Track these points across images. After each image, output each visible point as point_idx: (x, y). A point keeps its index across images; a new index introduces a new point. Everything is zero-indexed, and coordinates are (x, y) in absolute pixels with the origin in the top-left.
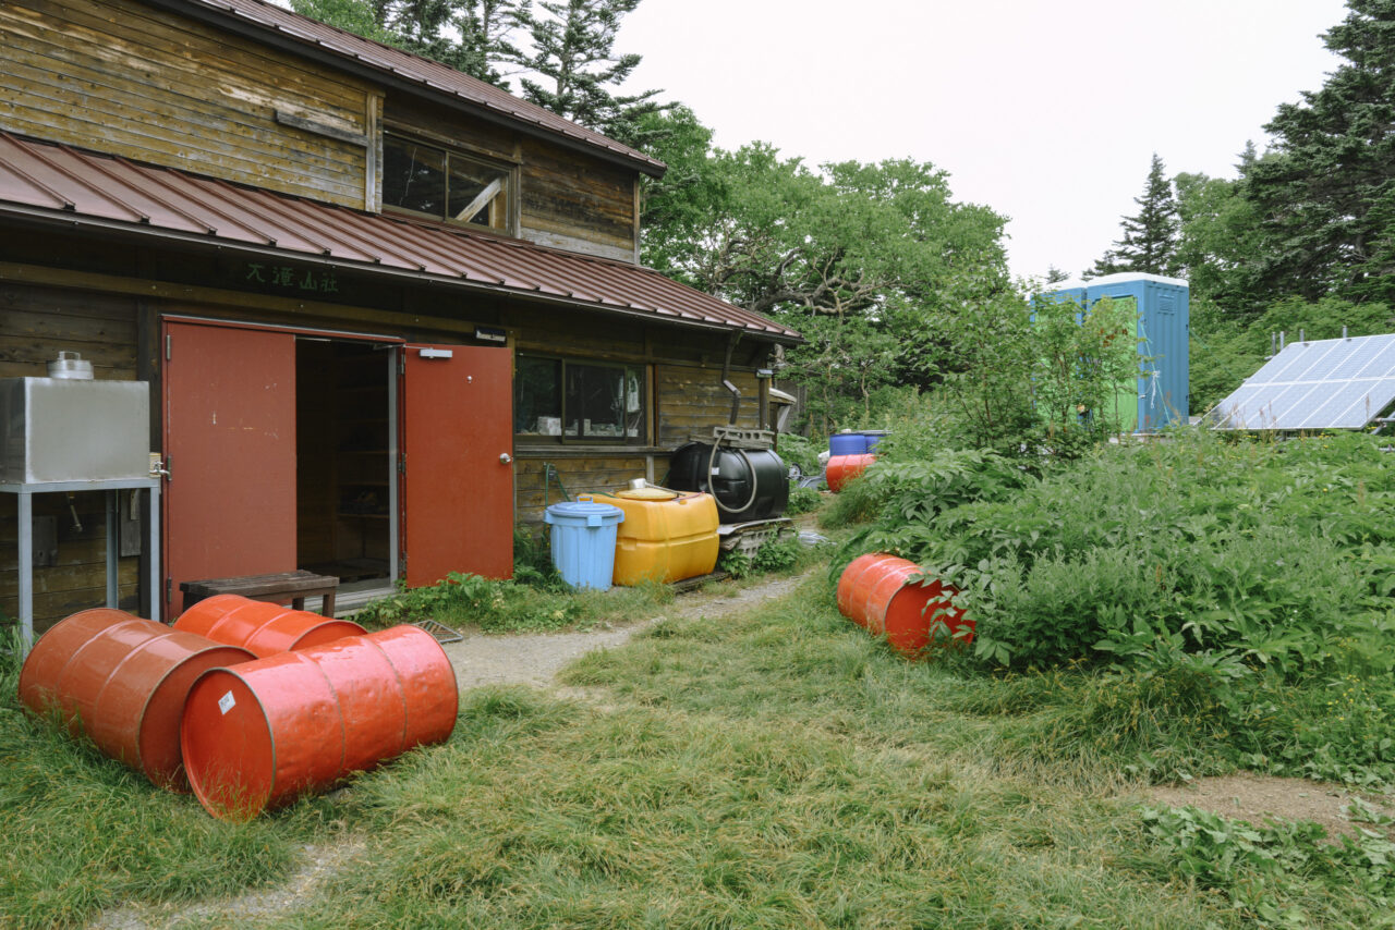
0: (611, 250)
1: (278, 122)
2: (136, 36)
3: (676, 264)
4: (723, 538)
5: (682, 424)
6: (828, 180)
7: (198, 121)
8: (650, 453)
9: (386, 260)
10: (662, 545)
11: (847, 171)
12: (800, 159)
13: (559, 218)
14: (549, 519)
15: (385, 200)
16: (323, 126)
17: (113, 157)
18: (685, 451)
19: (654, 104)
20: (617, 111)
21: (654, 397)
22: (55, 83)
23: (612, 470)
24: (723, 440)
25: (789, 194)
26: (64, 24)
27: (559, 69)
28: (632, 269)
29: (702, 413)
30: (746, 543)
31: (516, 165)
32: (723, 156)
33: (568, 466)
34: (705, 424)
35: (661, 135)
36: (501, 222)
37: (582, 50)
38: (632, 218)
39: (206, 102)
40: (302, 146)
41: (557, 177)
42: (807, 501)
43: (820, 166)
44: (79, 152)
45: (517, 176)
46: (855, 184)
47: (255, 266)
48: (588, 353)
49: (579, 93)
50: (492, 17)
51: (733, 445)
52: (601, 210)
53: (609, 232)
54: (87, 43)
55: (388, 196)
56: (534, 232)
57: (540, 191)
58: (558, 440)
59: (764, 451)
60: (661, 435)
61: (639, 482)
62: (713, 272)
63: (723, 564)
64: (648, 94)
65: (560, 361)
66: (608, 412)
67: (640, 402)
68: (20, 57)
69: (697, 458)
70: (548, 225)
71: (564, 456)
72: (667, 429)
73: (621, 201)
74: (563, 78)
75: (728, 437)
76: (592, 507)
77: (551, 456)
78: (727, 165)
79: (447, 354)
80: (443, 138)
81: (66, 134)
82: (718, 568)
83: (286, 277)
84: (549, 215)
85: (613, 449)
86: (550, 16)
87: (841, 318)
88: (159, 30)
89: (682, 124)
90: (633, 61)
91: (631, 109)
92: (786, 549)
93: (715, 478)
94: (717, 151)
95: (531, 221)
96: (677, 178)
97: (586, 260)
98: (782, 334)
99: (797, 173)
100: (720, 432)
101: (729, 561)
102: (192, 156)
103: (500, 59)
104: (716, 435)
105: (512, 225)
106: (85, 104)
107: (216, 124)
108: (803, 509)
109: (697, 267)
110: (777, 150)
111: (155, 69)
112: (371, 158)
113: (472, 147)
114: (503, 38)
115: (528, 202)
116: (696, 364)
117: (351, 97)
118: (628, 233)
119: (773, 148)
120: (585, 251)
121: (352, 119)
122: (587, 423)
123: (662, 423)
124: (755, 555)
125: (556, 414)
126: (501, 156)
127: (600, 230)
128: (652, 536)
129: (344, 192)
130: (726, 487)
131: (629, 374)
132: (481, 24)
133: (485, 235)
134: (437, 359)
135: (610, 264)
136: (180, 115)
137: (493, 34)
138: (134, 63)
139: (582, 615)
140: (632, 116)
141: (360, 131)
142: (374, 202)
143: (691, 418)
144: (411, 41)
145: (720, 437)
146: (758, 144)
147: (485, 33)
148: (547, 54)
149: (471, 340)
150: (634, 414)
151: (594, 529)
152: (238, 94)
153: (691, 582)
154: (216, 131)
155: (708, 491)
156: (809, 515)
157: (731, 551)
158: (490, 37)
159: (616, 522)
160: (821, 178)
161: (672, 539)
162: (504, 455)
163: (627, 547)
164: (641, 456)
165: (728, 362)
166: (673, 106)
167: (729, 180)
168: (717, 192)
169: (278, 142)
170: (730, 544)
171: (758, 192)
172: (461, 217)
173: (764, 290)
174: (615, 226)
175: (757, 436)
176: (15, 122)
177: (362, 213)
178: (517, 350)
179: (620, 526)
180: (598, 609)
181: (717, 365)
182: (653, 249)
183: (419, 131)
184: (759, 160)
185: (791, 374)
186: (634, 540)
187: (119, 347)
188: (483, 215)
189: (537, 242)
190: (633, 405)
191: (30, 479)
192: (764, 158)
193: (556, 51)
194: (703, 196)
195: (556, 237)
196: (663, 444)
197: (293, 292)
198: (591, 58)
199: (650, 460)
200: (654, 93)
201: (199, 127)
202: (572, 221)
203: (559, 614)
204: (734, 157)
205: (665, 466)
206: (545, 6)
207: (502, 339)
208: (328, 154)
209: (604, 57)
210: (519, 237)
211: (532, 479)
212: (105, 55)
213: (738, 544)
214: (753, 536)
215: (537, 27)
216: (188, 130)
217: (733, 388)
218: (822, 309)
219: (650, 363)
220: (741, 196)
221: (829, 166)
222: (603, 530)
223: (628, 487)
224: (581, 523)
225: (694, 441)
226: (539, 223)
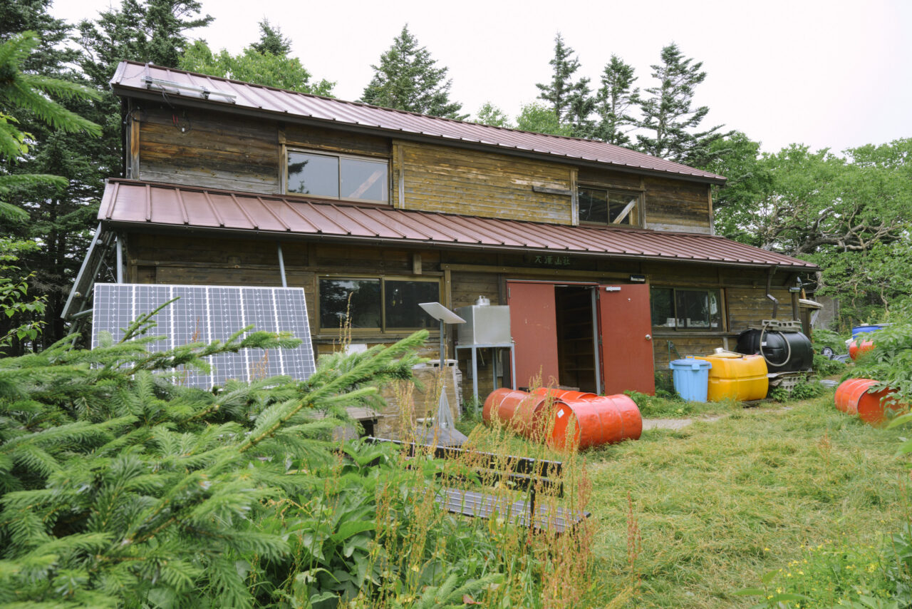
0: (697, 229)
1: (535, 191)
2: (480, 165)
3: (741, 227)
4: (771, 380)
5: (743, 319)
6: (850, 160)
7: (503, 196)
8: (725, 335)
9: (591, 249)
10: (734, 381)
11: (865, 153)
12: (827, 149)
13: (667, 215)
14: (672, 367)
15: (580, 219)
16: (552, 190)
17: (474, 217)
18: (746, 334)
19: (718, 135)
20: (695, 142)
21: (726, 305)
22: (454, 191)
23: (705, 345)
24: (768, 327)
25: (819, 174)
26: (456, 167)
27: (657, 124)
28: (709, 237)
29: (756, 313)
30: (785, 383)
31: (642, 192)
32: (769, 157)
33: (679, 342)
34: (758, 319)
35: (725, 153)
36: (635, 221)
37: (671, 112)
38: (708, 210)
39: (506, 188)
40: (544, 200)
41: (664, 194)
42: (835, 368)
43: (843, 152)
44: (464, 217)
45: (643, 197)
46: (873, 159)
47: (538, 257)
48: (686, 284)
49: (671, 137)
50: (617, 102)
51: (774, 329)
52: (689, 208)
53: (695, 219)
54: (464, 173)
55: (582, 217)
56: (653, 224)
57: (655, 203)
58: (674, 329)
59: (795, 333)
60: (731, 326)
61: (719, 350)
62: (766, 230)
63: (772, 394)
64: (715, 129)
65: (672, 290)
66: (699, 315)
67: (718, 308)
68: (443, 184)
69: (753, 337)
70: (660, 220)
71: (678, 338)
72: (734, 322)
73: (700, 201)
74: (661, 129)
75: (771, 325)
76: (694, 361)
77: (671, 338)
78: (771, 162)
79: (618, 288)
80: (606, 185)
81: (458, 211)
82: (769, 396)
83: (549, 260)
84: (661, 215)
85: (704, 333)
86: (651, 96)
87: (865, 252)
88: (488, 161)
89: (739, 143)
90: (703, 112)
91: (704, 140)
92: (812, 387)
93: (764, 348)
94: (765, 154)
95: (652, 219)
96: (737, 177)
97: (683, 236)
98: (805, 266)
99: (825, 159)
100: (766, 323)
101: (775, 393)
102: (502, 212)
103: (623, 124)
104: (763, 324)
105: (641, 222)
106: (464, 197)
107: (511, 197)
108: (832, 373)
109: (757, 228)
110: (808, 147)
111: (488, 178)
112: (573, 200)
113: (620, 187)
114: (624, 113)
115: (649, 210)
116: (751, 286)
117: (563, 174)
118: (706, 218)
119: (805, 146)
120: (681, 231)
121: (564, 184)
122: (689, 321)
123: (731, 319)
124: (792, 390)
125: (673, 316)
126: (635, 188)
127: (690, 219)
128: (728, 375)
129: (563, 218)
130: (772, 352)
131: (711, 294)
132: (611, 106)
133: (627, 229)
134: (614, 291)
135: (696, 236)
136: (497, 195)
137: (617, 112)
138: (480, 177)
139: (692, 412)
140: (705, 143)
141: (568, 189)
142: (575, 221)
143: (749, 316)
144: (574, 125)
145: (766, 325)
146: (794, 146)
147: (613, 111)
148: (650, 118)
149: (628, 281)
150: (715, 316)
151: (695, 371)
152: (518, 182)
153: (752, 402)
154: (510, 200)
155: (760, 354)
156: (836, 376)
157: (776, 387)
158: (616, 113)
159: (707, 368)
160: (844, 159)
161: (739, 378)
162: (647, 336)
163: (714, 382)
164: (720, 337)
165: (769, 284)
166: (731, 133)
167: (772, 171)
168: (766, 181)
169: (534, 200)
170: (775, 383)
171: (795, 176)
172: (615, 222)
173: (808, 239)
174: (698, 215)
175: (790, 324)
176: (442, 209)
177: (571, 227)
178: (651, 285)
179: (710, 371)
180: (700, 409)
181: (763, 287)
182: (725, 220)
183: (594, 183)
184: (797, 155)
185: (826, 292)
186: (718, 378)
187: (492, 294)
188: (626, 219)
189: (655, 229)
190: (714, 310)
191: (475, 343)
192: (798, 153)
193: (656, 115)
194: (755, 185)
195: (665, 225)
196: (733, 330)
197: (552, 266)
198: (677, 114)
199: (725, 339)
200: (719, 127)
201: (504, 199)
202: (673, 216)
203: (680, 410)
204: (777, 156)
205: (734, 343)
206: (648, 91)
207: (643, 280)
208: (555, 202)
209: (685, 112)
210: (645, 228)
211: (662, 349)
212: (470, 176)
213: (780, 383)
214: (790, 380)
215: (644, 104)
216: (500, 201)
217: (773, 298)
218: (852, 247)
219: (722, 287)
220: (782, 181)
221: (850, 151)
222: (700, 372)
223: (713, 353)
224: (688, 368)
225: (751, 328)
226: (655, 219)
